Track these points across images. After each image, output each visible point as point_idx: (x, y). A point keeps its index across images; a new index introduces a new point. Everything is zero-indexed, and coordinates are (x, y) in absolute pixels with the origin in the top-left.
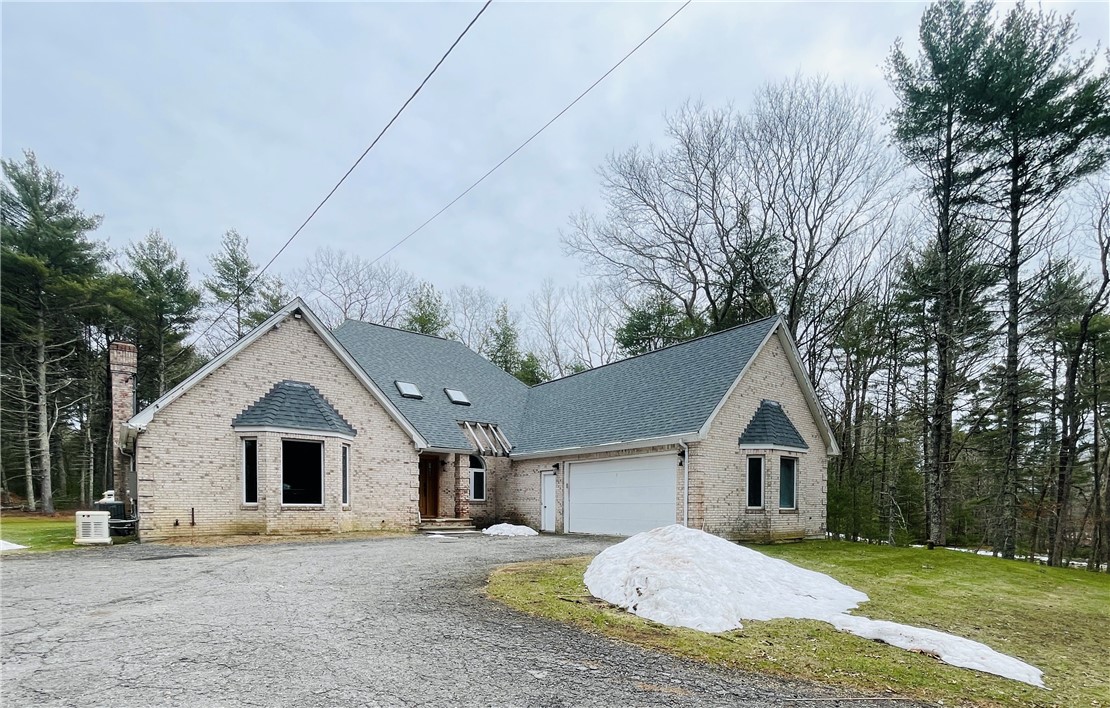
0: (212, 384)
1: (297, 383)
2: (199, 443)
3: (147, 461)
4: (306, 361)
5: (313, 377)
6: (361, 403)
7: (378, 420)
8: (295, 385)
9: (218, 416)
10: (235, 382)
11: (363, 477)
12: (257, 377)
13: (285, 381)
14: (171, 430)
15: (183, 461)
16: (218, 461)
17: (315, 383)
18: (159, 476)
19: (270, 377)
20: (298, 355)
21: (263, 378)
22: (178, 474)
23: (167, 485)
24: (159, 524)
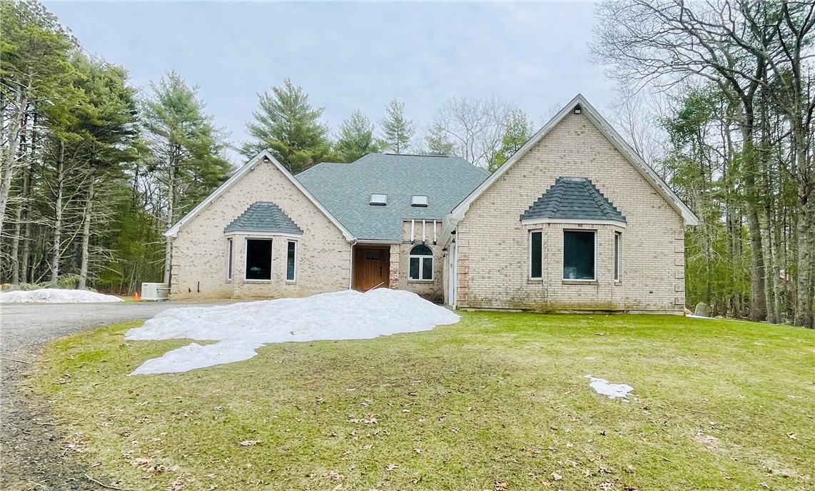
0: (214, 208)
1: (264, 203)
2: (204, 243)
3: (177, 254)
4: (271, 188)
5: (275, 198)
6: (307, 212)
7: (320, 223)
8: (263, 204)
9: (216, 226)
10: (227, 206)
11: (307, 262)
12: (240, 202)
13: (257, 202)
14: (190, 236)
15: (195, 254)
16: (215, 254)
17: (276, 202)
18: (182, 263)
19: (248, 201)
20: (267, 185)
21: (244, 202)
22: (192, 262)
23: (186, 268)
24: (181, 291)
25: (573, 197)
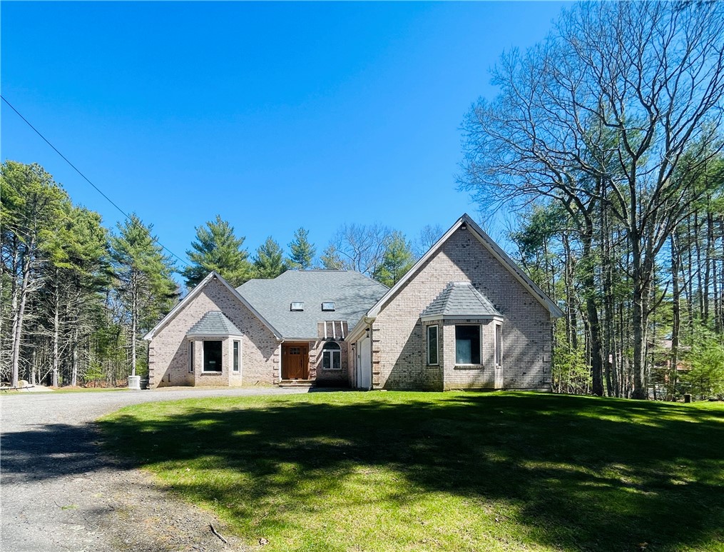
0: (178, 317)
2: (172, 345)
3: (152, 354)
4: (219, 300)
5: (223, 308)
6: (247, 318)
7: (256, 326)
8: (214, 313)
9: (180, 331)
11: (248, 357)
13: (209, 312)
14: (162, 339)
15: (165, 353)
16: (180, 353)
17: (223, 311)
18: (156, 360)
19: (202, 310)
20: (216, 298)
22: (164, 359)
23: (160, 364)
24: (156, 381)
25: (462, 298)
